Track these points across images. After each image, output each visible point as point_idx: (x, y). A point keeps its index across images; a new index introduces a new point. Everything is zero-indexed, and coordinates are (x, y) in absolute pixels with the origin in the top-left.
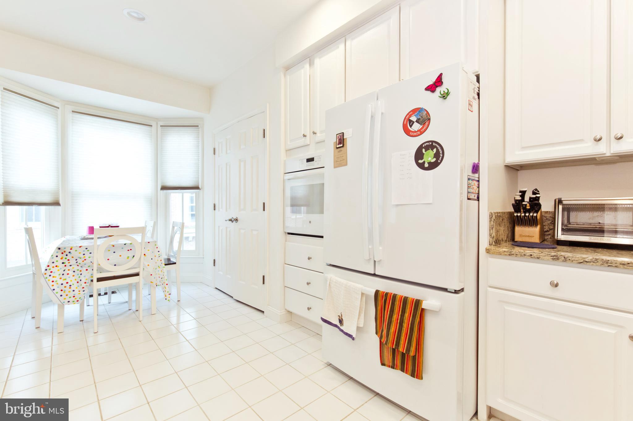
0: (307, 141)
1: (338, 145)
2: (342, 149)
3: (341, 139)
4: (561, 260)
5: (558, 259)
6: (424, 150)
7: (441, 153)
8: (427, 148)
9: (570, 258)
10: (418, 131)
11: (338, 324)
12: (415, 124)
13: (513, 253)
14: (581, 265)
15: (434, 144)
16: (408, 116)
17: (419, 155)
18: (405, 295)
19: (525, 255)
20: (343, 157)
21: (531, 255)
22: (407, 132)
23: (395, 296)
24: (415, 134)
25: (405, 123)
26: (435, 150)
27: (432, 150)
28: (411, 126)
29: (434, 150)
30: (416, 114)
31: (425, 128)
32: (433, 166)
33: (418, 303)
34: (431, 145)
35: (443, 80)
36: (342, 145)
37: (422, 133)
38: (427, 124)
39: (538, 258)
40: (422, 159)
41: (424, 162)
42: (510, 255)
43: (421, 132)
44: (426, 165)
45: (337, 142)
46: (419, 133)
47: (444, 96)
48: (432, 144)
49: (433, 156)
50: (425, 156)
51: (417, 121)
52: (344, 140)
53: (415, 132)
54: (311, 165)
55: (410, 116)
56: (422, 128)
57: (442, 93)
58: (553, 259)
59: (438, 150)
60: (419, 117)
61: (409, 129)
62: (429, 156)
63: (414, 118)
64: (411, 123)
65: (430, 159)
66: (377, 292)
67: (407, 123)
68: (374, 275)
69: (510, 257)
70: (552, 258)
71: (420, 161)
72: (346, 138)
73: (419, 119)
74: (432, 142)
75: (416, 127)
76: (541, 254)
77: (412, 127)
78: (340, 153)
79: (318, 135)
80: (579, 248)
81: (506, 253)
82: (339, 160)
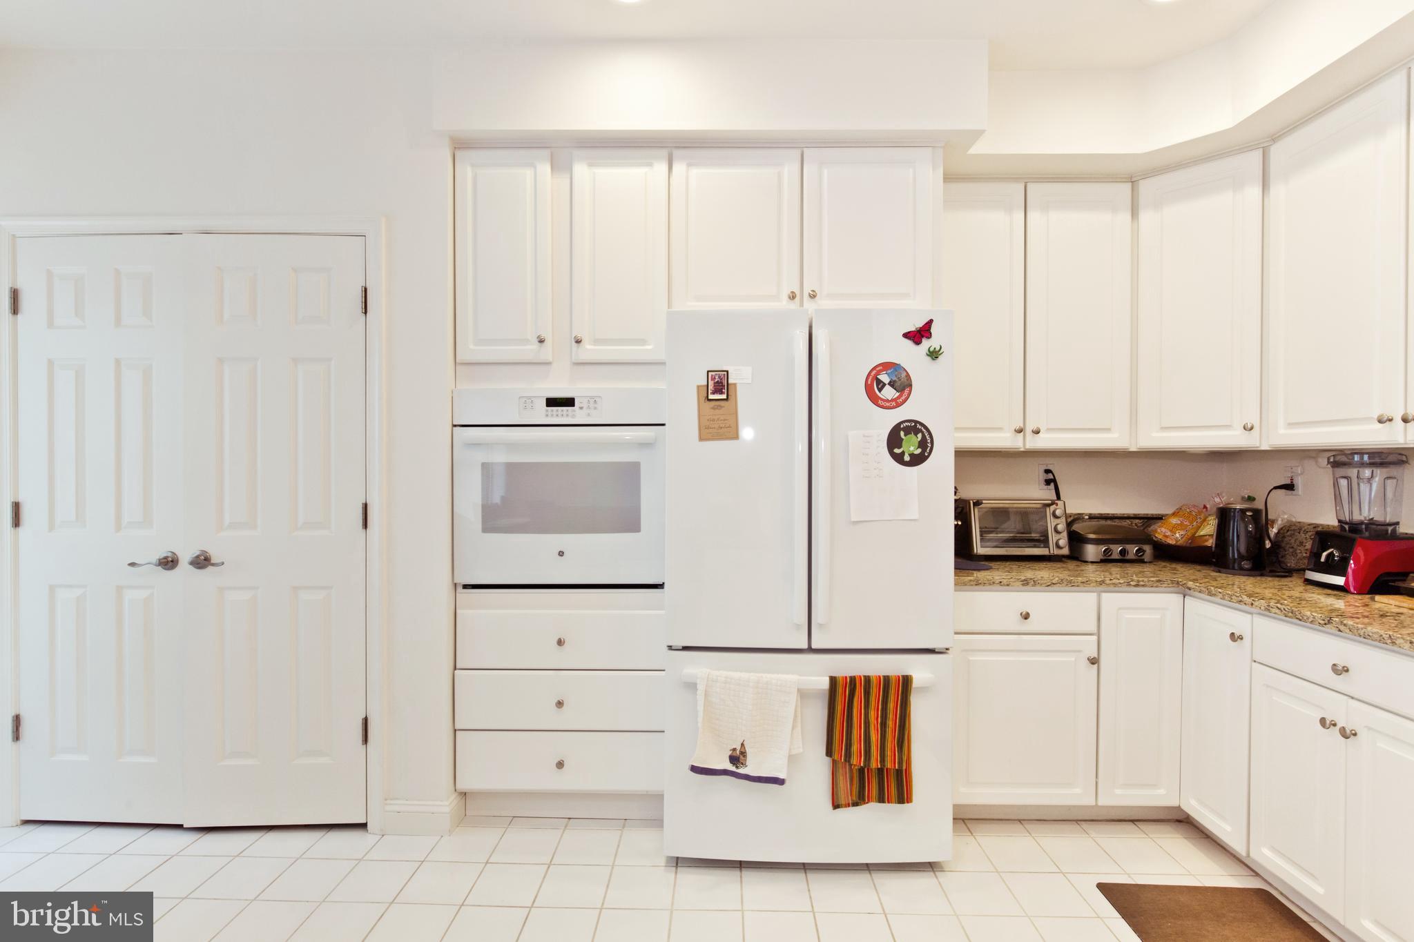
0: (546, 353)
1: (713, 393)
2: (722, 403)
3: (722, 383)
4: (1030, 584)
5: (1028, 584)
6: (902, 434)
7: (929, 441)
8: (908, 431)
9: (1039, 582)
10: (892, 400)
11: (732, 768)
12: (888, 388)
13: (980, 582)
14: (1055, 587)
15: (918, 426)
16: (874, 372)
17: (894, 440)
18: (883, 672)
19: (994, 583)
20: (724, 420)
21: (1001, 582)
22: (874, 399)
23: (868, 679)
24: (888, 404)
25: (869, 383)
26: (920, 436)
27: (916, 434)
28: (880, 390)
29: (918, 435)
30: (889, 371)
31: (903, 398)
32: (917, 460)
33: (906, 681)
34: (914, 427)
35: (933, 330)
36: (724, 396)
37: (898, 405)
38: (906, 391)
39: (1008, 585)
40: (900, 447)
41: (903, 453)
42: (976, 585)
43: (896, 404)
44: (907, 458)
45: (711, 387)
46: (894, 403)
47: (934, 354)
48: (915, 425)
49: (917, 445)
50: (904, 443)
51: (892, 384)
52: (729, 386)
53: (887, 401)
54: (560, 414)
55: (879, 373)
56: (899, 397)
57: (932, 349)
58: (1023, 585)
59: (924, 436)
60: (894, 378)
61: (877, 395)
62: (910, 445)
63: (885, 378)
64: (881, 386)
65: (912, 448)
66: (833, 680)
67: (872, 382)
68: (810, 650)
69: (977, 587)
70: (1022, 583)
71: (897, 451)
72: (735, 384)
73: (895, 381)
74: (916, 422)
75: (889, 393)
76: (1011, 580)
77: (882, 392)
78: (717, 412)
79: (587, 345)
80: (999, 563)
81: (972, 583)
82: (716, 426)
